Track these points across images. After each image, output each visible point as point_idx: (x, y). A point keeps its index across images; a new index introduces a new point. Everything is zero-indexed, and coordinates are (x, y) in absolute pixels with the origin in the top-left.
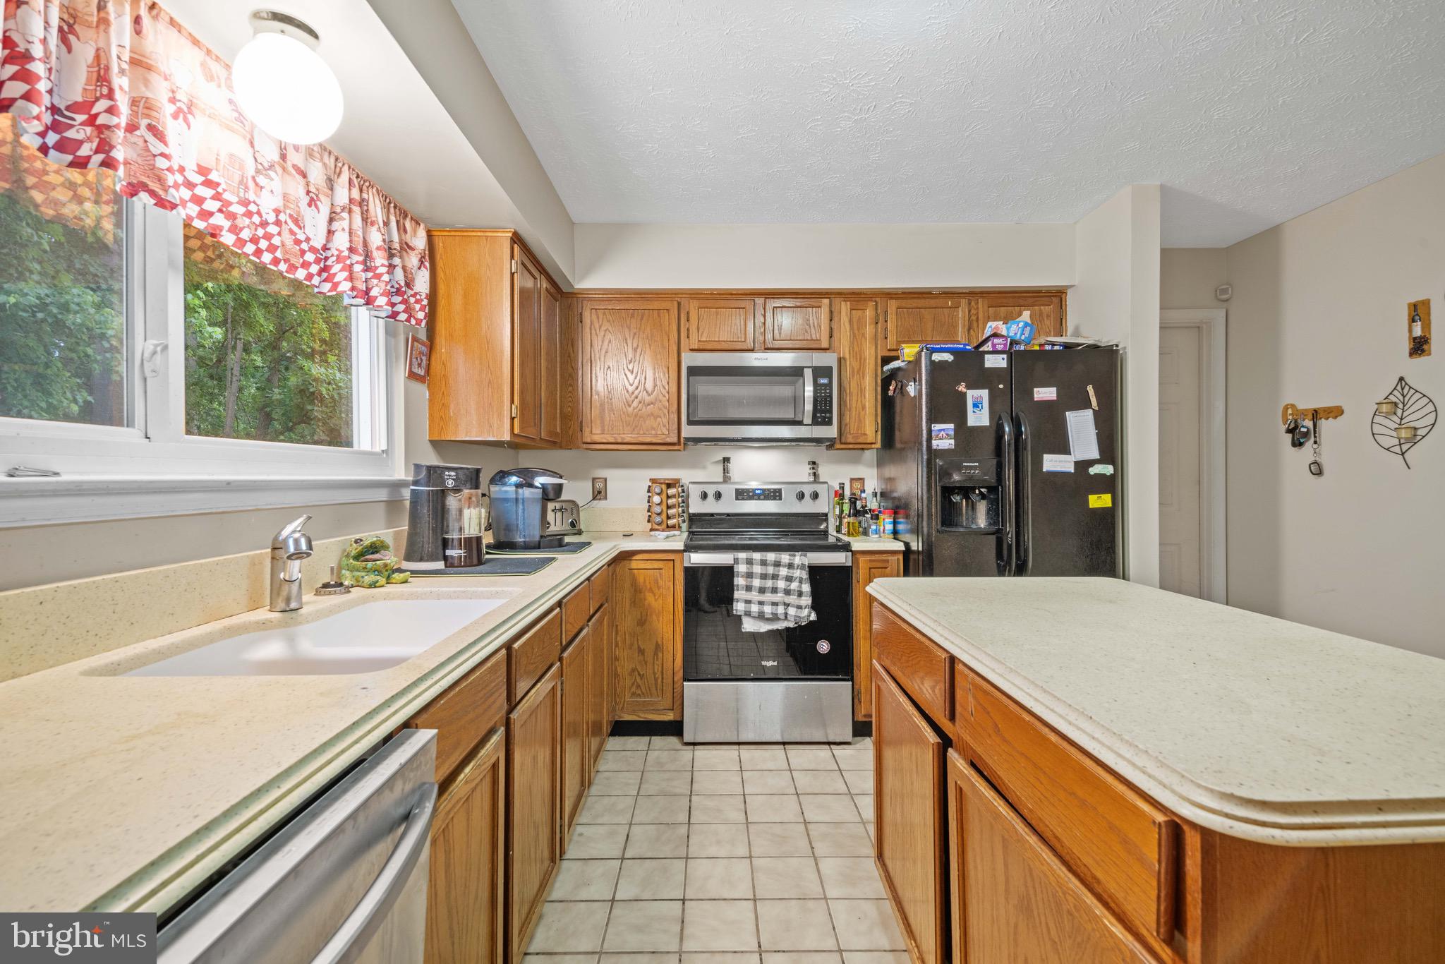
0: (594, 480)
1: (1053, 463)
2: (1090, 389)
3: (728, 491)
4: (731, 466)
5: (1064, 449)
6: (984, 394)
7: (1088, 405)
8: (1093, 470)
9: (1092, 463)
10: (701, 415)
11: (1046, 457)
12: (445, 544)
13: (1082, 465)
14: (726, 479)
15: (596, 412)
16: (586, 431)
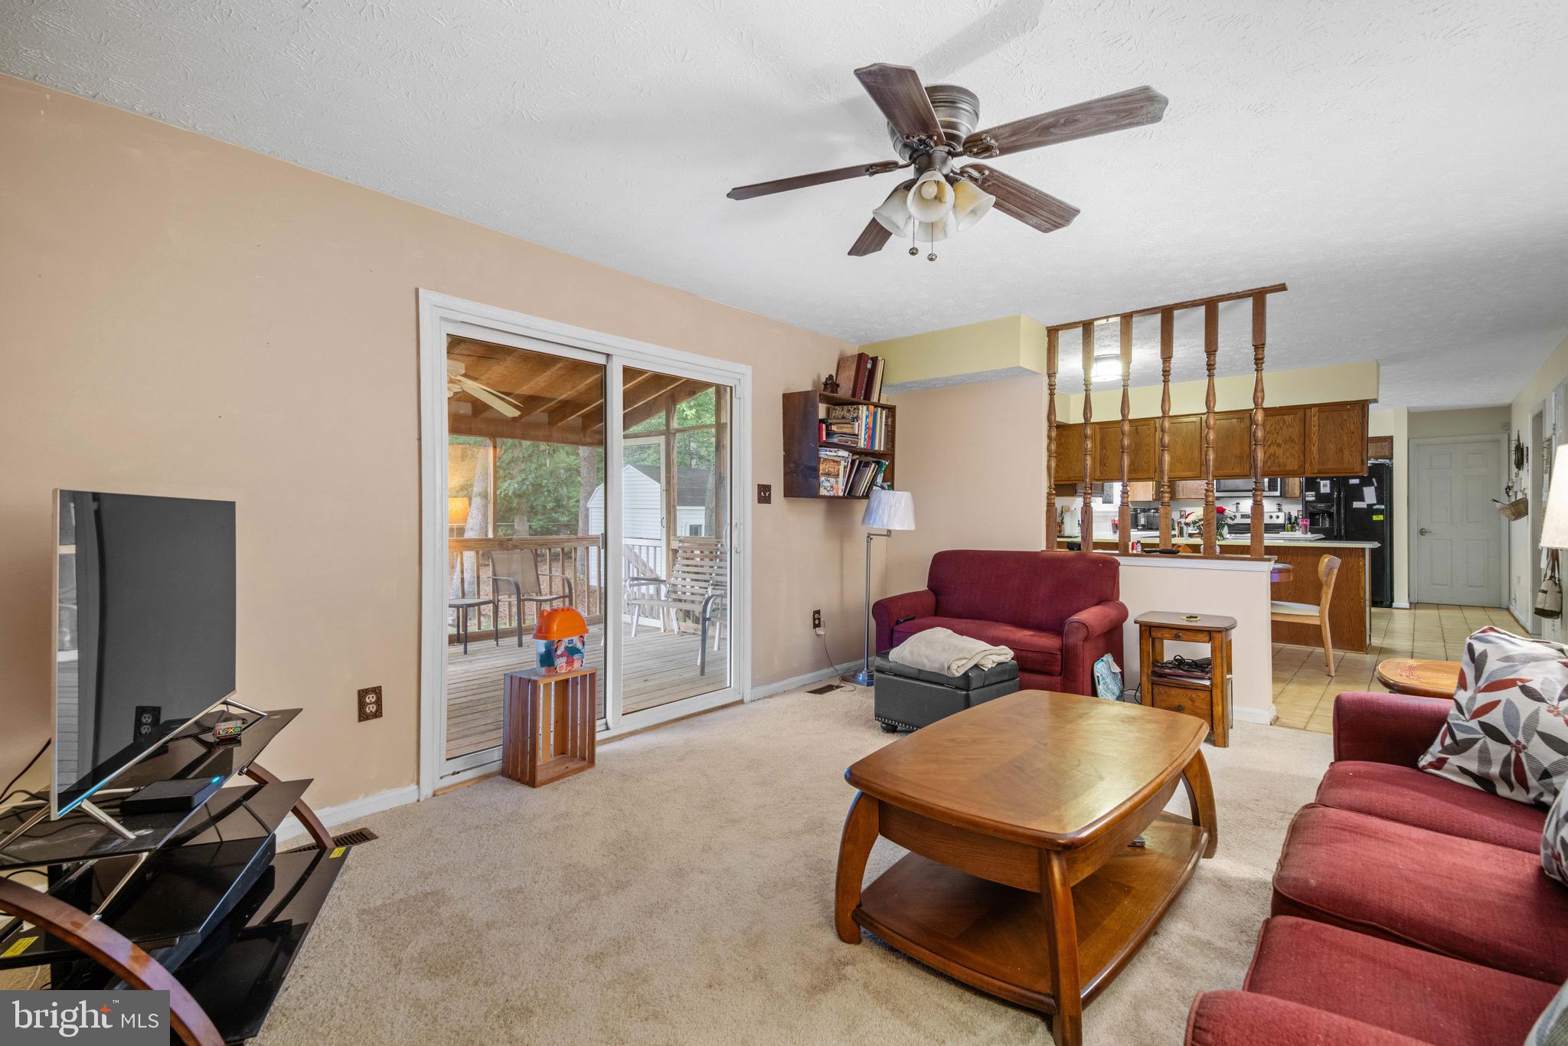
0: (1181, 511)
1: (1356, 505)
2: (1374, 480)
3: (1238, 515)
4: (1239, 506)
5: (1362, 499)
6: (1328, 482)
7: (1373, 485)
8: (1375, 507)
9: (1375, 505)
10: (1222, 488)
11: (1354, 503)
12: (1138, 526)
13: (1370, 506)
14: (1237, 511)
15: (1180, 489)
16: (1177, 495)
